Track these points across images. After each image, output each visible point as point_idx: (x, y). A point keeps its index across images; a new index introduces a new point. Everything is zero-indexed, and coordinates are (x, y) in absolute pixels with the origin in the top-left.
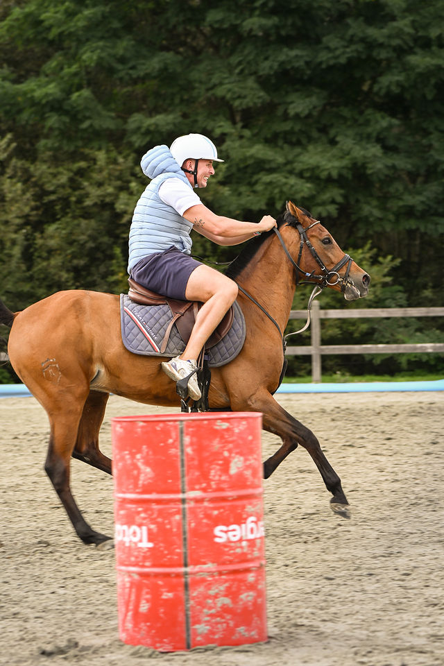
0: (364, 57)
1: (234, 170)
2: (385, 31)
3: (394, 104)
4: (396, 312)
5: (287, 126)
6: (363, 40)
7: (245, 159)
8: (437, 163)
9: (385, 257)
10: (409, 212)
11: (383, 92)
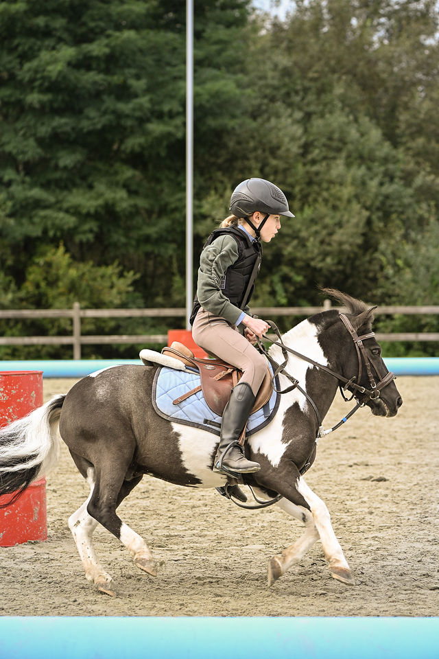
0: (114, 124)
1: (18, 206)
2: (131, 106)
3: (137, 160)
4: (135, 313)
5: (58, 175)
6: (114, 112)
7: (26, 199)
8: (166, 205)
9: (128, 272)
10: (147, 239)
11: (128, 150)
